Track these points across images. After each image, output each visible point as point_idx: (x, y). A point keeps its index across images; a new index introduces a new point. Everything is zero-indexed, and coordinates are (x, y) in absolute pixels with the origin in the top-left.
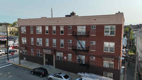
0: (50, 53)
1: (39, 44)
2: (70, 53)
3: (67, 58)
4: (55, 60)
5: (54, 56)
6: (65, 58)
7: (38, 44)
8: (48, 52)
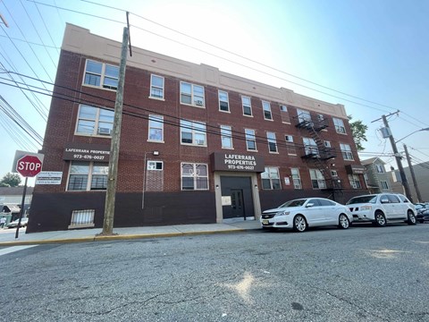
0: (252, 168)
1: (190, 141)
2: (295, 166)
3: (291, 181)
4: (260, 192)
5: (255, 182)
6: (287, 181)
7: (184, 141)
8: (244, 163)
